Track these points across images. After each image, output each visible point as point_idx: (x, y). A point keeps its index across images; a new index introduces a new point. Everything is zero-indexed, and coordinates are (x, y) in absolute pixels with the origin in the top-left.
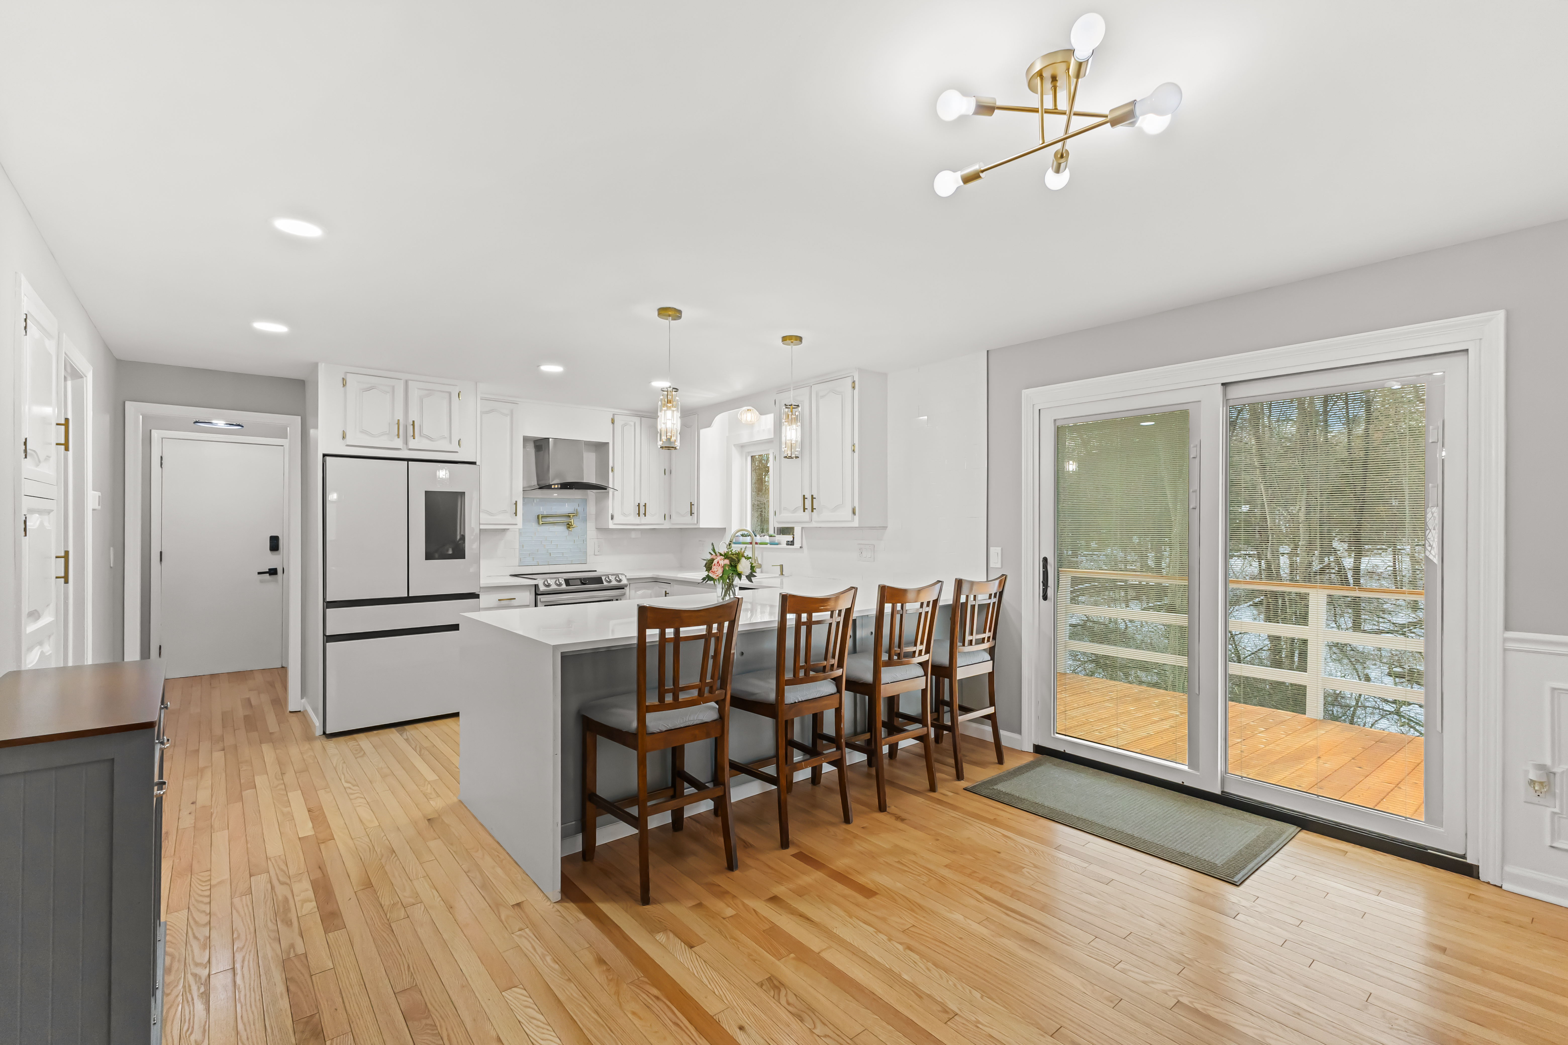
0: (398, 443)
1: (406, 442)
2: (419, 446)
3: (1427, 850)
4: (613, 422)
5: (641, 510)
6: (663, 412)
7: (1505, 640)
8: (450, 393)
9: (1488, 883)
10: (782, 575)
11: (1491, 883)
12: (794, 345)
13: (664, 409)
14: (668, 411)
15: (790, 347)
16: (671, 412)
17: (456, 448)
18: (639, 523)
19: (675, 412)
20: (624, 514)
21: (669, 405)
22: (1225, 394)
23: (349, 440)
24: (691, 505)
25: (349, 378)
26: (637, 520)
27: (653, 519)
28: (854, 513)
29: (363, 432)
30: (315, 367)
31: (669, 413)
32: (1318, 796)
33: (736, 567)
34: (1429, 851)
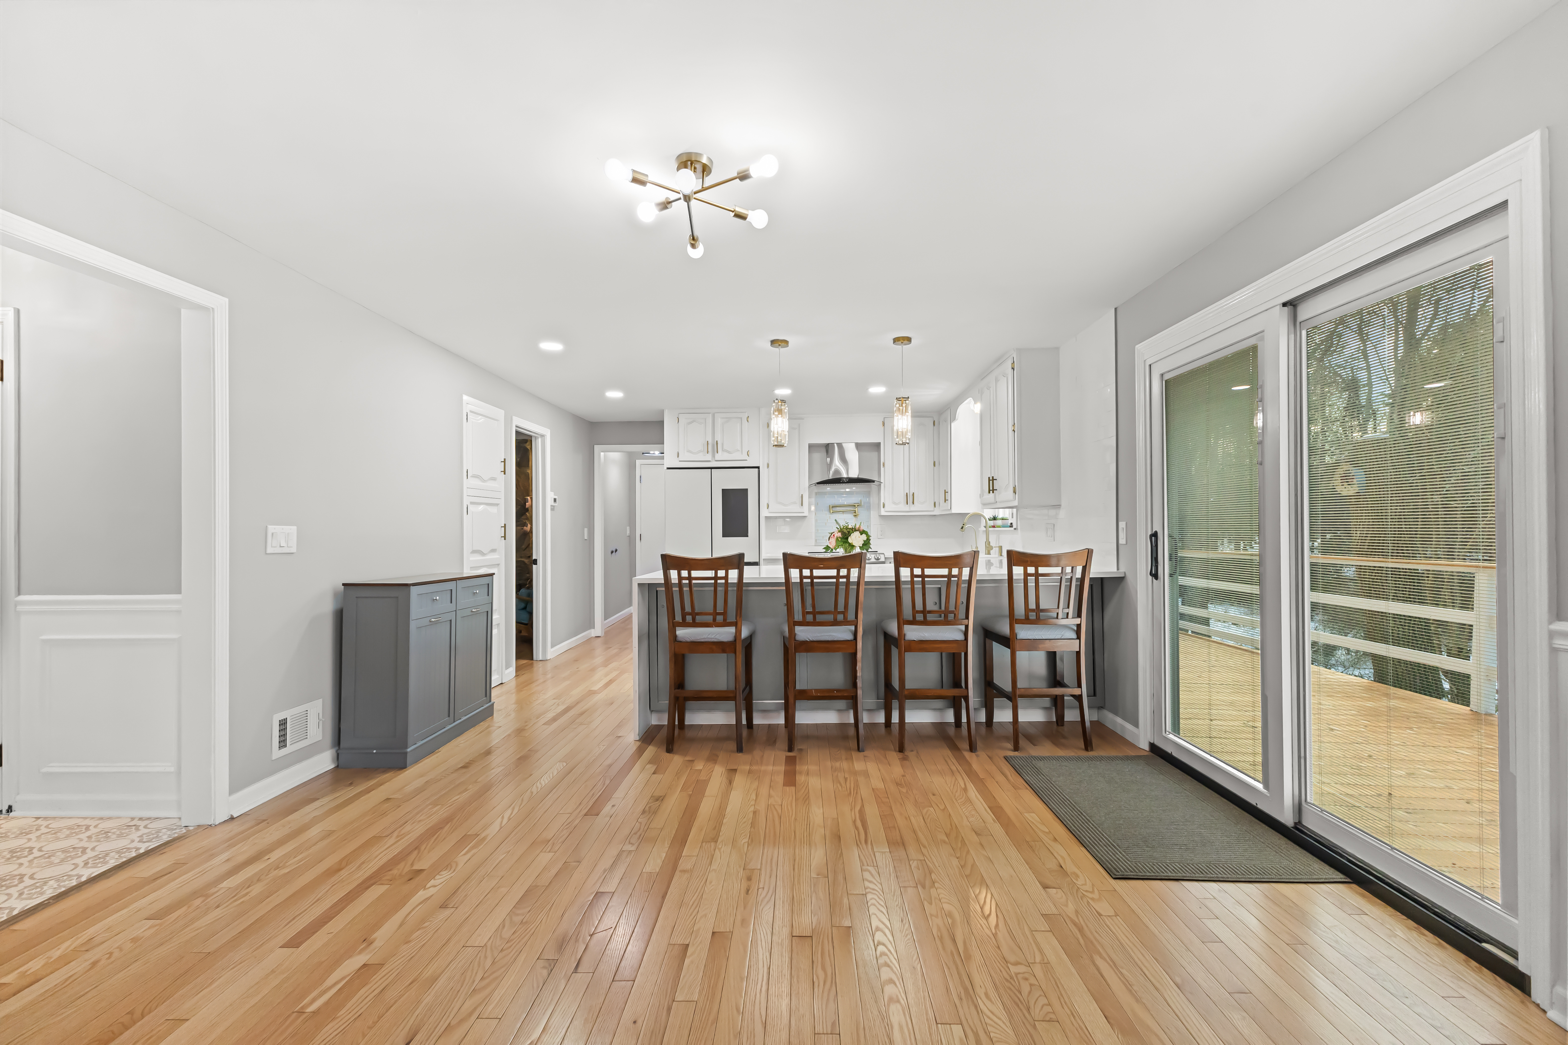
0: (709, 457)
1: (714, 456)
2: (722, 458)
3: (1480, 942)
4: (884, 425)
5: (910, 499)
7: (1552, 635)
8: (741, 418)
9: (1538, 1005)
10: (1001, 555)
11: (1541, 1006)
12: (905, 345)
15: (900, 346)
17: (746, 457)
18: (908, 510)
20: (894, 503)
22: (1294, 317)
23: (681, 458)
24: (945, 492)
25: (681, 417)
26: (907, 508)
27: (922, 506)
28: (1015, 492)
29: (689, 451)
30: (662, 413)
32: (1393, 848)
33: (847, 538)
34: (1485, 945)
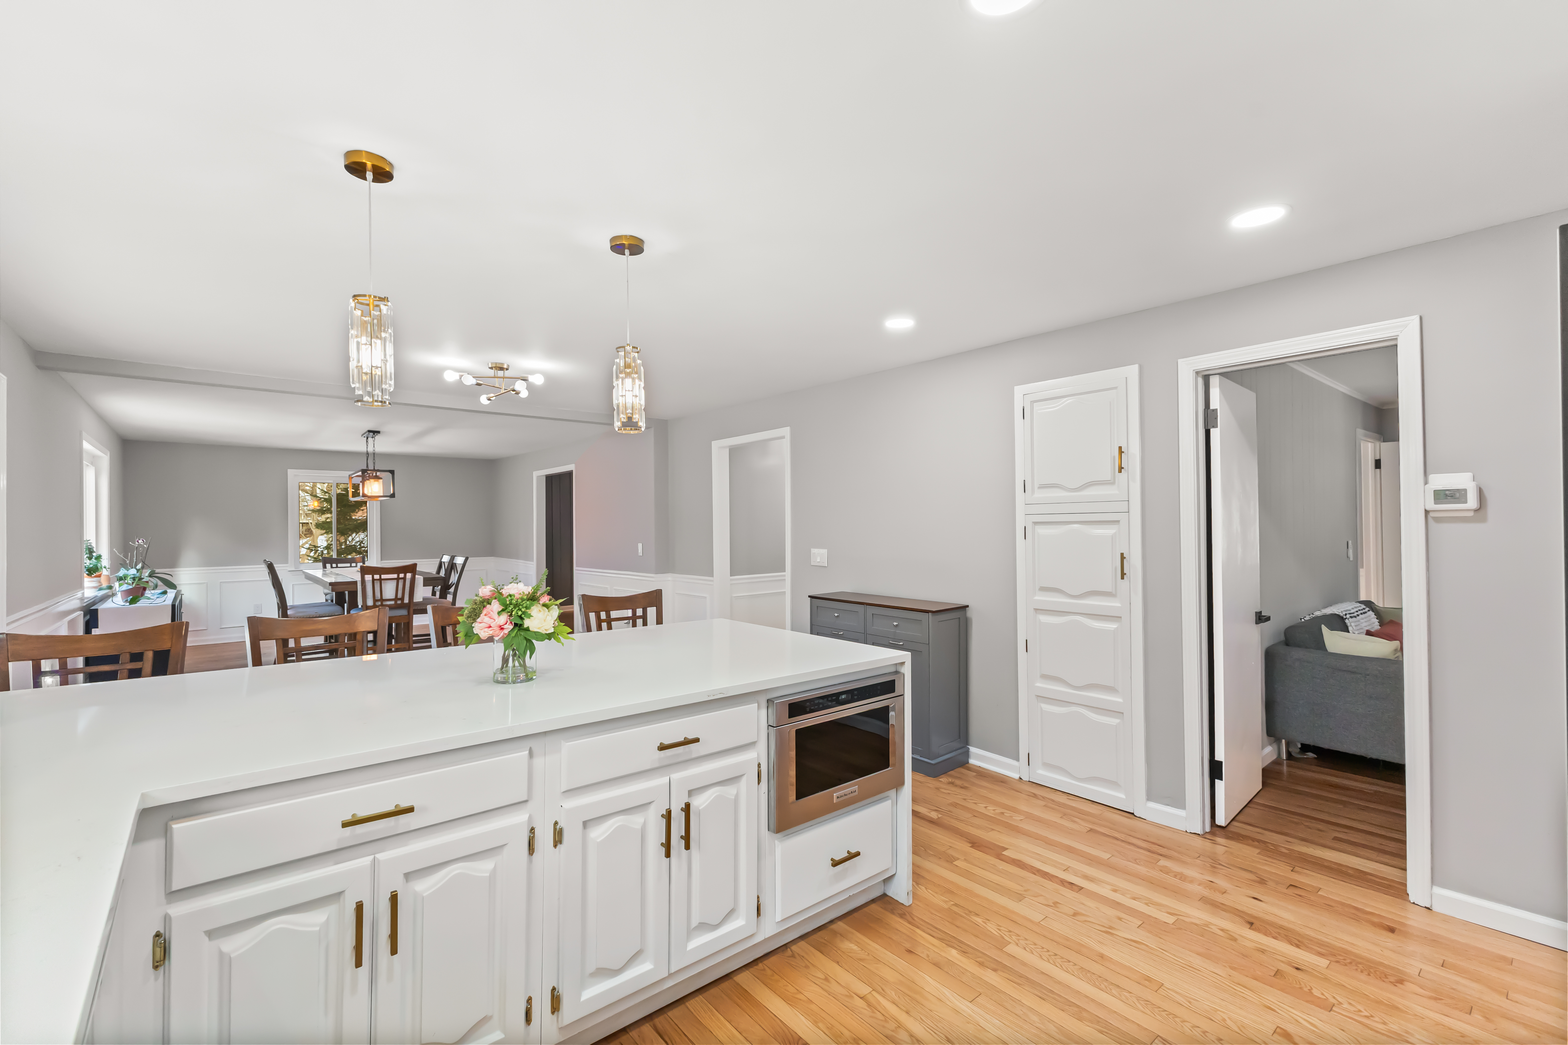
6: (620, 380)
13: (621, 376)
14: (626, 380)
16: (630, 380)
19: (637, 381)
21: (628, 370)
31: (628, 381)
